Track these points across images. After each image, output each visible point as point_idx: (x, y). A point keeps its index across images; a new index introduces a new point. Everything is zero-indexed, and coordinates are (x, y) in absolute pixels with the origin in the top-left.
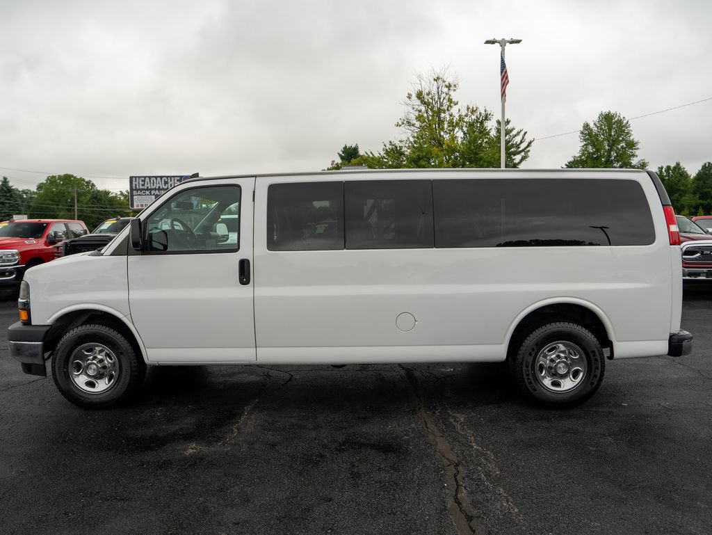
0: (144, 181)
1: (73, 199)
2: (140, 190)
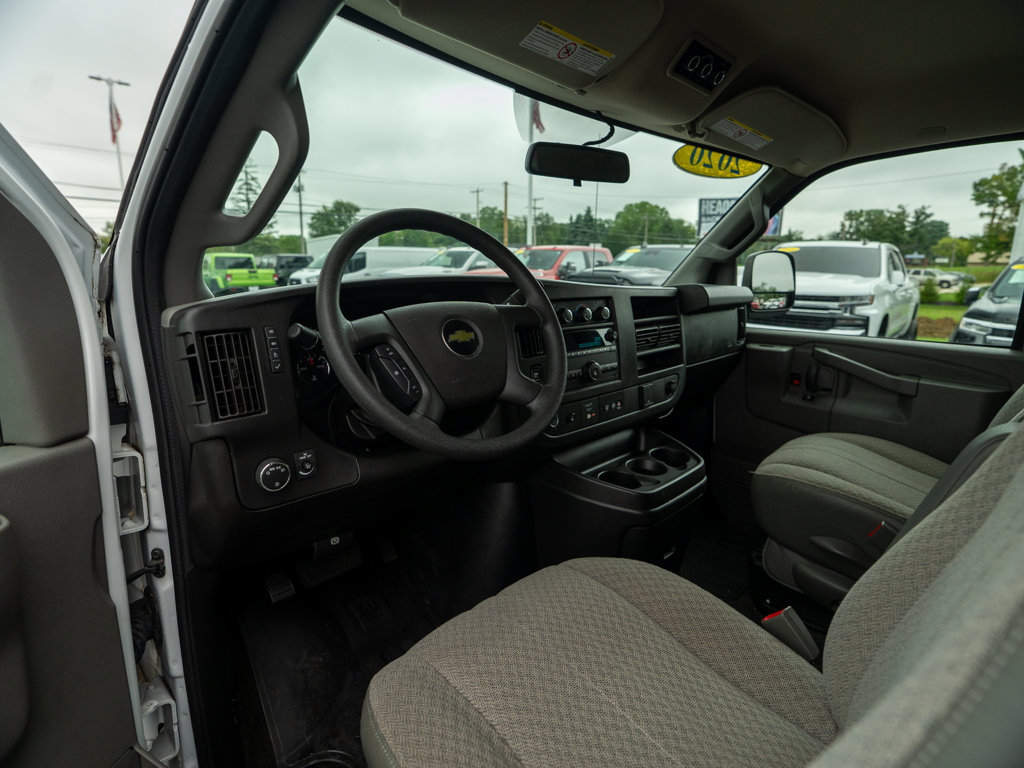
0: (715, 205)
1: (643, 228)
2: (710, 216)
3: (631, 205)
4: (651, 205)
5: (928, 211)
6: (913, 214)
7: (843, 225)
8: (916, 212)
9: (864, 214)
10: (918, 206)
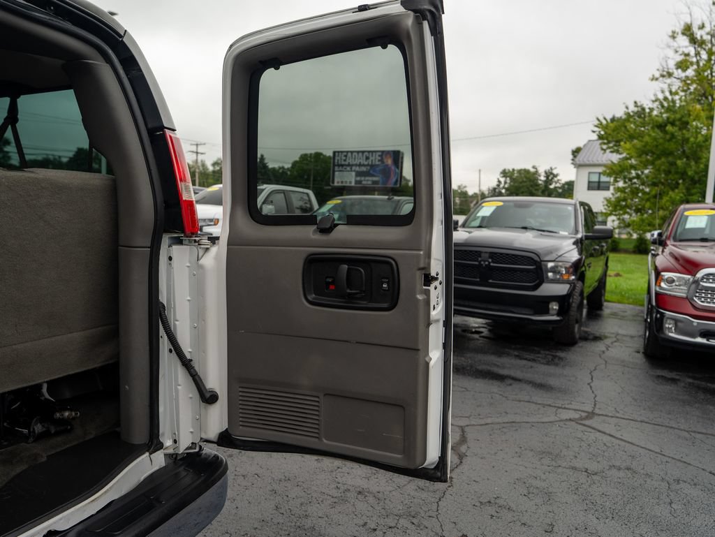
0: (346, 156)
1: (309, 176)
2: (342, 166)
3: (306, 155)
4: (325, 156)
5: (555, 172)
6: (543, 174)
7: (499, 182)
8: (546, 172)
9: (516, 172)
10: (547, 168)
